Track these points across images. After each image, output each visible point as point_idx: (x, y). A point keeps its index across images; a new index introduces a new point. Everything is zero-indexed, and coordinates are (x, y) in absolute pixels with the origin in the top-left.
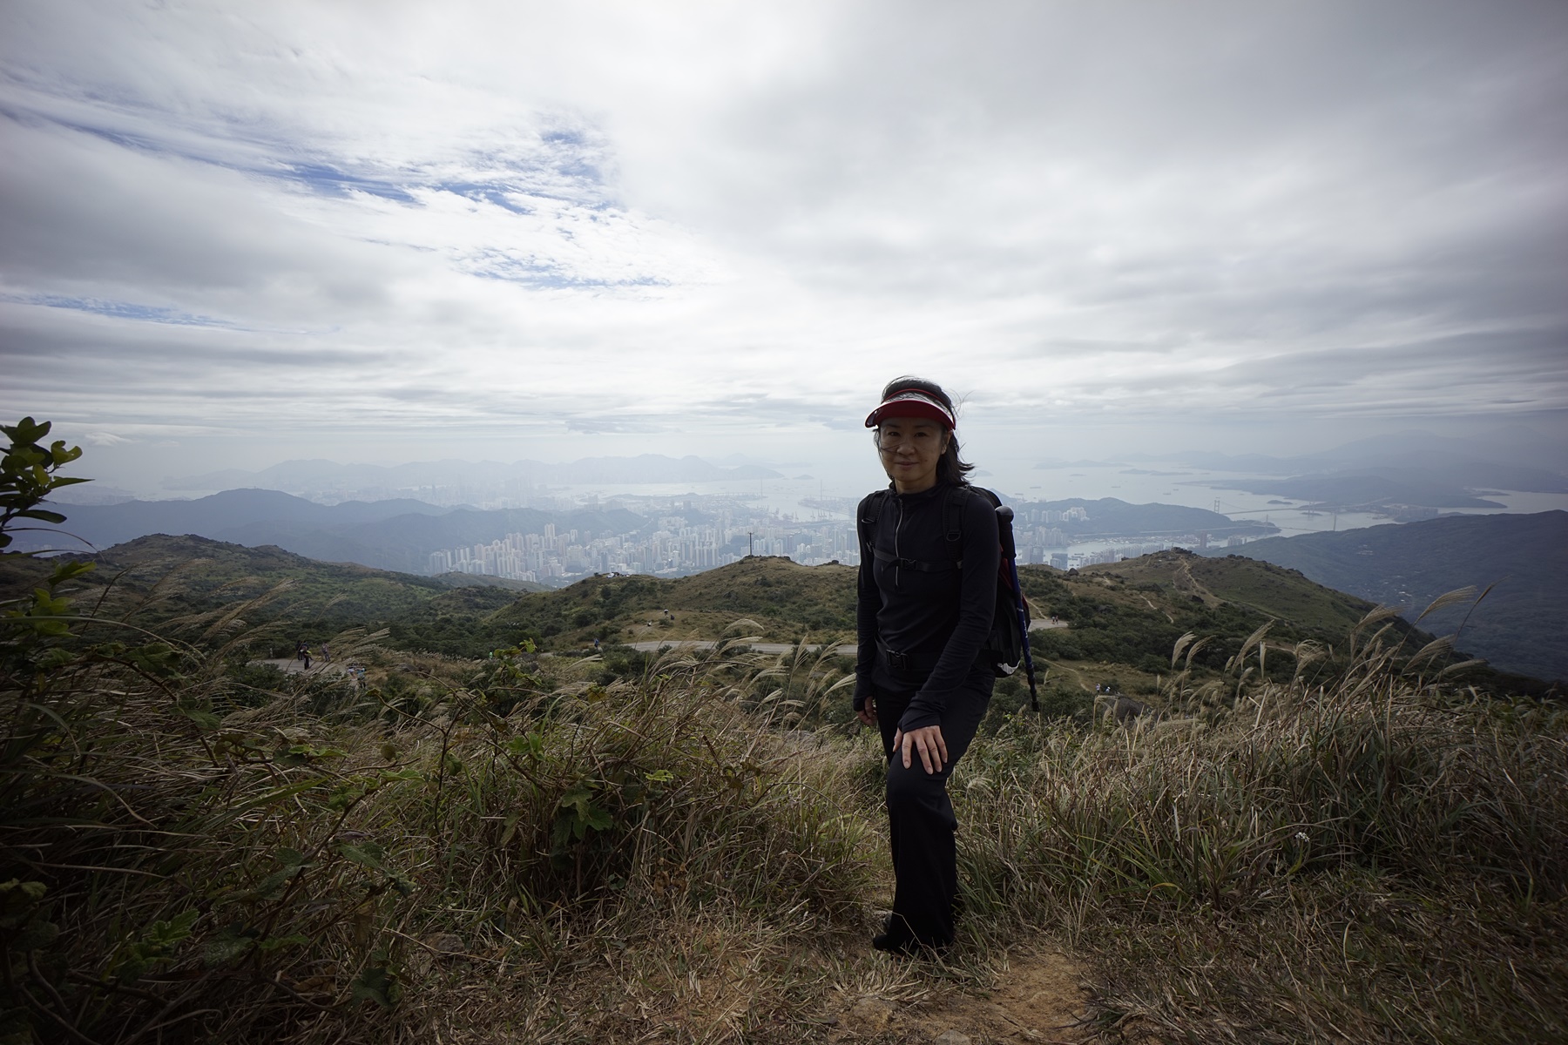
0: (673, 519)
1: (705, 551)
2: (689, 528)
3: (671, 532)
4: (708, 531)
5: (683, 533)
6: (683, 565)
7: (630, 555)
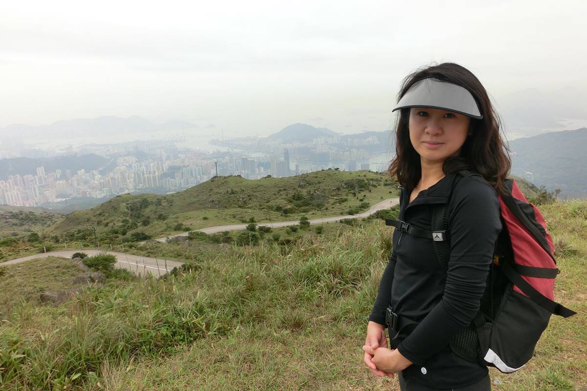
0: (127, 158)
1: (152, 178)
3: (126, 167)
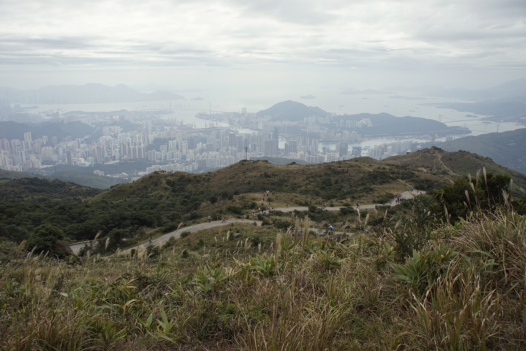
2: (124, 133)
3: (112, 136)
4: (137, 136)
5: (120, 137)
6: (122, 158)
7: (86, 152)
